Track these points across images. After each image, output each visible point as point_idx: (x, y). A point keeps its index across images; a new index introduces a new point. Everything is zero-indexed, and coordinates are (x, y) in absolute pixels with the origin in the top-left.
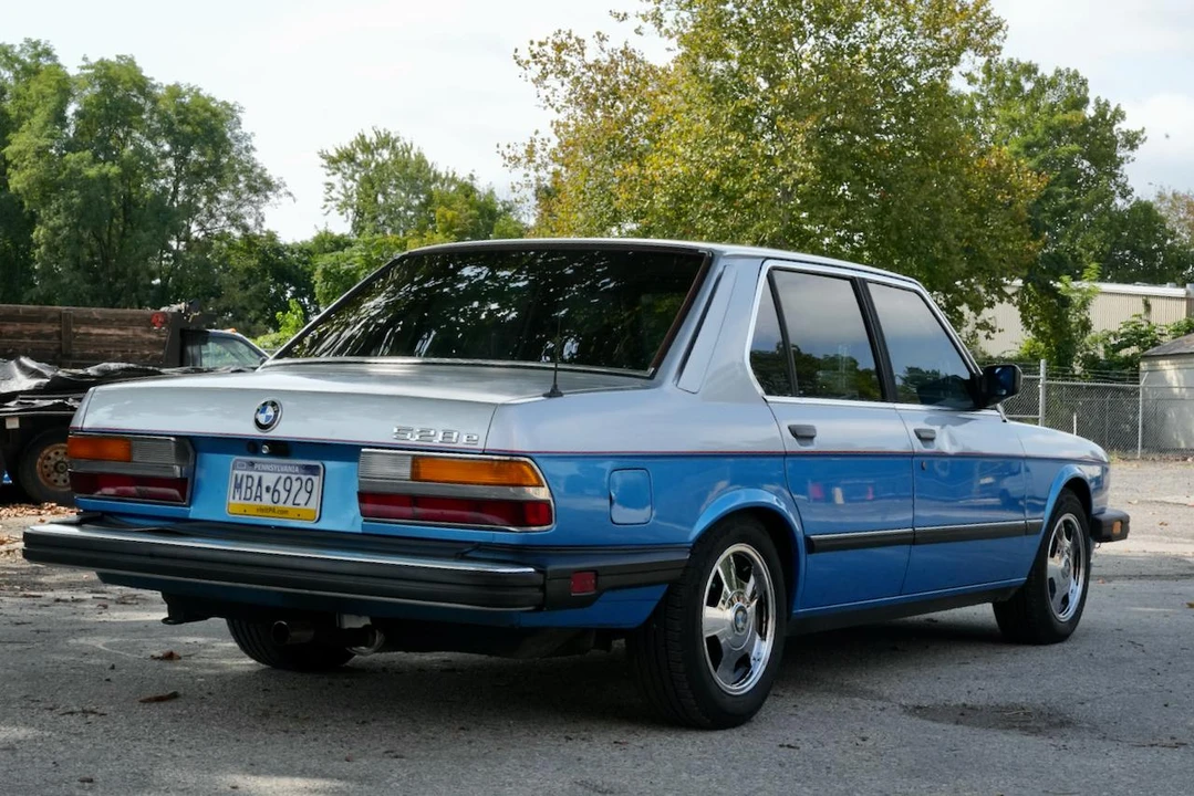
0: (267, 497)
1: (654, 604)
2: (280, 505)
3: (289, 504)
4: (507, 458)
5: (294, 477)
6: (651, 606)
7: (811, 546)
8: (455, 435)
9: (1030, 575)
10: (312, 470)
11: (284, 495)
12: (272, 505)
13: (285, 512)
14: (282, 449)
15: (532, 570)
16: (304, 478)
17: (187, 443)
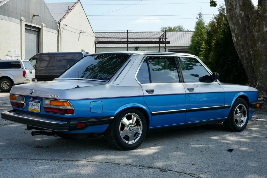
0: (33, 107)
1: (107, 128)
2: (35, 109)
3: (36, 108)
4: (65, 101)
5: (37, 103)
6: (106, 128)
7: (153, 115)
8: (56, 96)
9: (228, 117)
10: (39, 102)
11: (36, 107)
12: (34, 109)
13: (36, 110)
14: (35, 98)
15: (67, 123)
16: (38, 104)
17: (23, 96)
